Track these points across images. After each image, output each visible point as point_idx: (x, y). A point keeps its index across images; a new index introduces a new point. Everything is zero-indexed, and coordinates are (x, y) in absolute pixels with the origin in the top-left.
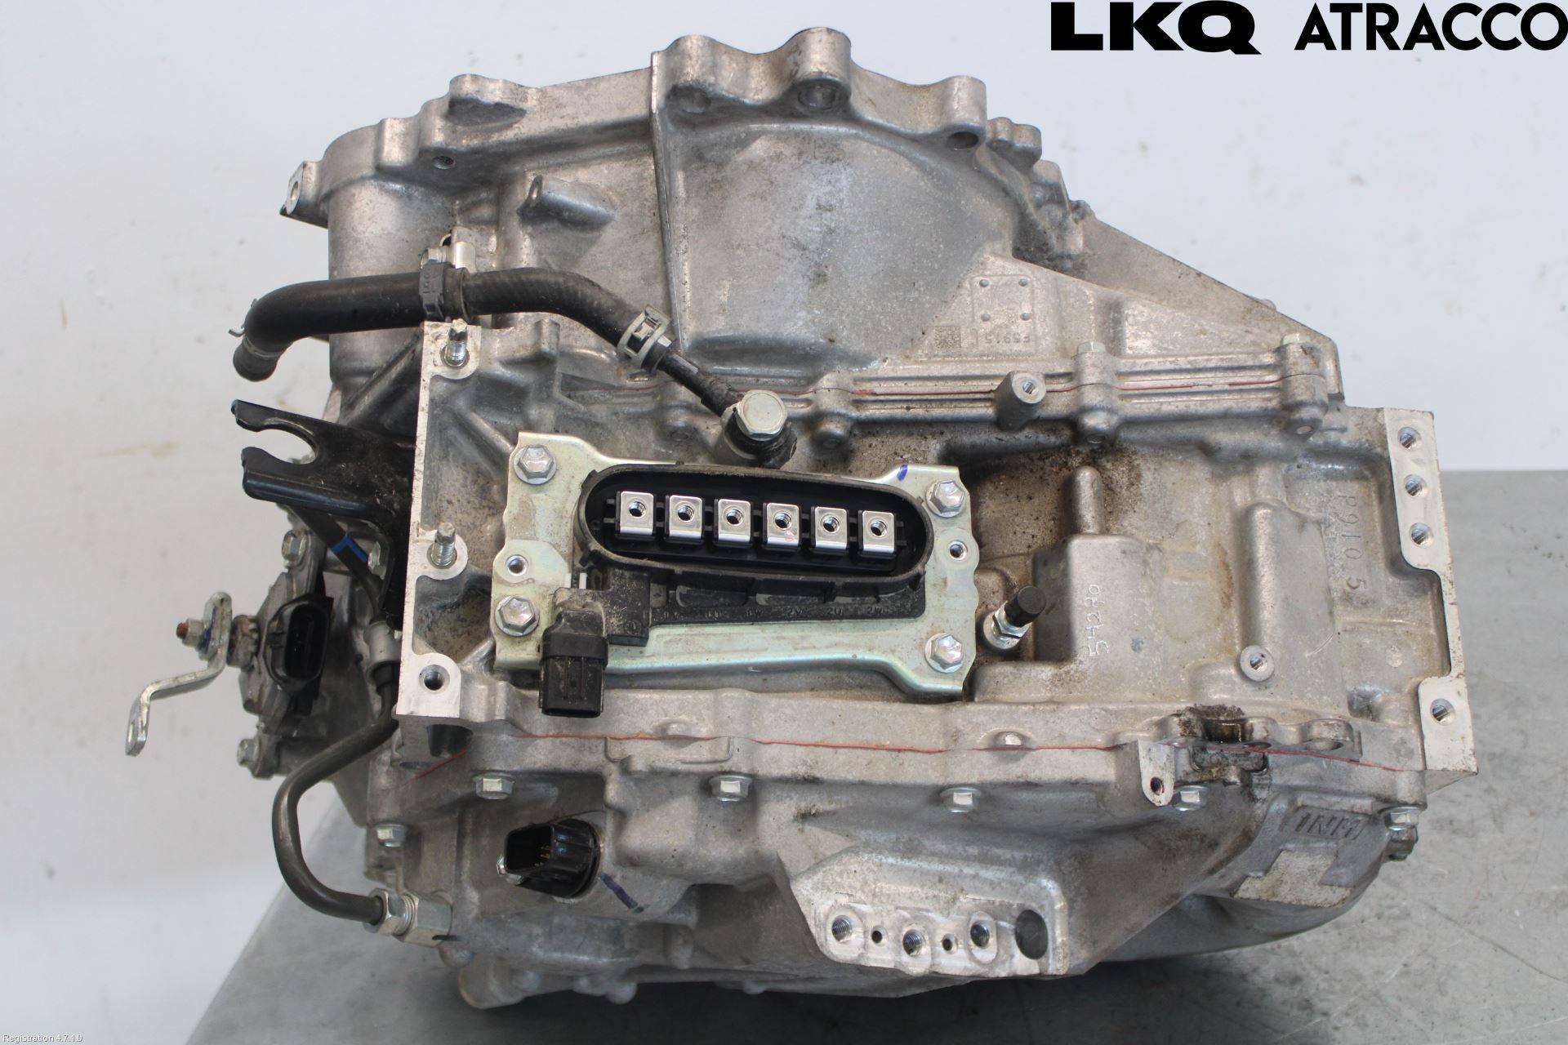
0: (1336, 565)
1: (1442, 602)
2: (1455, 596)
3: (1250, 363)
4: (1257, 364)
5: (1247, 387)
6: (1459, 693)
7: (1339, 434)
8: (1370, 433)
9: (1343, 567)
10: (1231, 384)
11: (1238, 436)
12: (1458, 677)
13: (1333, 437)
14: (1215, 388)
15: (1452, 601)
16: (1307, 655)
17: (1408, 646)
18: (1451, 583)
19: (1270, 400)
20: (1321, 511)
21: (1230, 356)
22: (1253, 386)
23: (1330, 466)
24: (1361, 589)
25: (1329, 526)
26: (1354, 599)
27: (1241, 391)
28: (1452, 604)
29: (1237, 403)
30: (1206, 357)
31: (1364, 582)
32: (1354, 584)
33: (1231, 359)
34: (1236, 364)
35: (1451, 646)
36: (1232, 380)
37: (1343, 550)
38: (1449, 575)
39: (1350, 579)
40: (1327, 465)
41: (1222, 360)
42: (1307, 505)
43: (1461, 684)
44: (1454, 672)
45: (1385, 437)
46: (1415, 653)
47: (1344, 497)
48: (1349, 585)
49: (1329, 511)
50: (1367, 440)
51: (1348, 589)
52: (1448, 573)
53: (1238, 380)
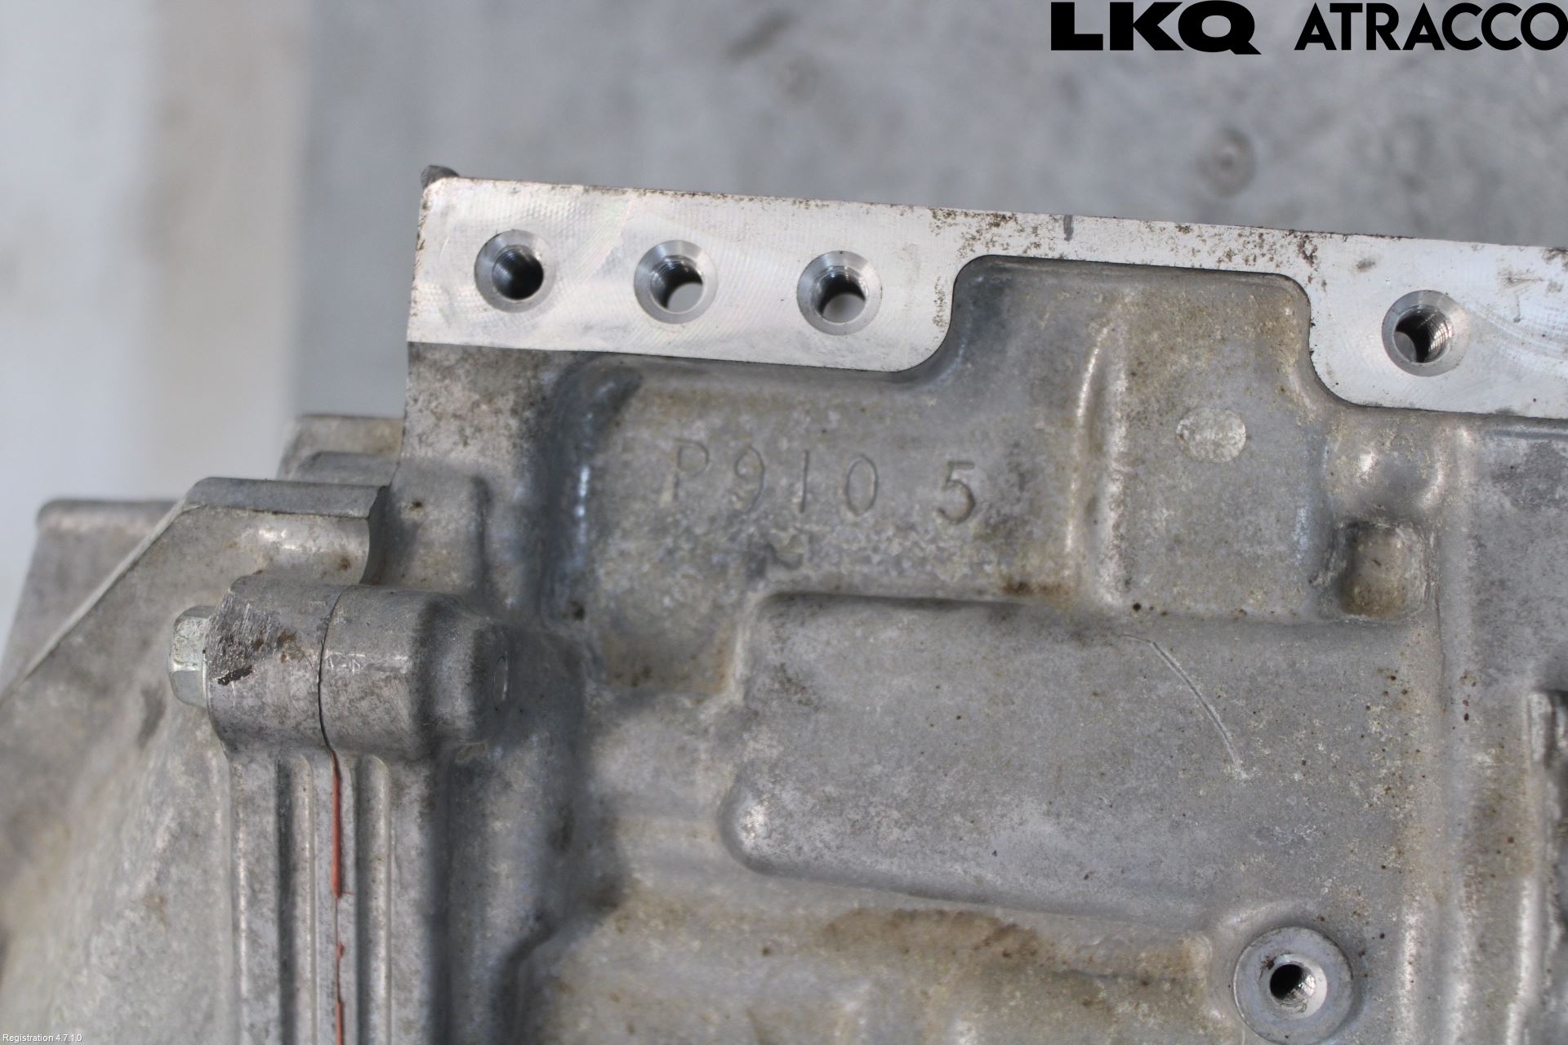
0: (895, 549)
1: (1061, 261)
2: (1044, 218)
3: (269, 822)
4: (272, 803)
5: (350, 845)
6: (1364, 266)
7: (499, 510)
8: (489, 397)
9: (905, 528)
10: (340, 889)
11: (503, 867)
12: (1310, 259)
13: (503, 531)
14: (348, 936)
15: (1060, 232)
16: (1238, 771)
17: (1179, 380)
18: (998, 221)
19: (397, 789)
20: (724, 567)
21: (242, 874)
22: (349, 829)
23: (581, 511)
24: (975, 479)
25: (769, 547)
26: (1006, 510)
27: (363, 864)
28: (1069, 232)
29: (404, 887)
30: (244, 946)
31: (952, 465)
32: (959, 498)
33: (251, 874)
34: (271, 864)
35: (1209, 263)
36: (325, 886)
37: (850, 516)
38: (974, 223)
39: (942, 512)
40: (575, 521)
41: (253, 901)
42: (704, 608)
43: (1335, 253)
44: (1298, 269)
45: (506, 353)
46: (1201, 364)
47: (677, 484)
48: (961, 520)
49: (722, 540)
50: (514, 412)
51: (973, 525)
52: (964, 225)
53: (324, 869)
